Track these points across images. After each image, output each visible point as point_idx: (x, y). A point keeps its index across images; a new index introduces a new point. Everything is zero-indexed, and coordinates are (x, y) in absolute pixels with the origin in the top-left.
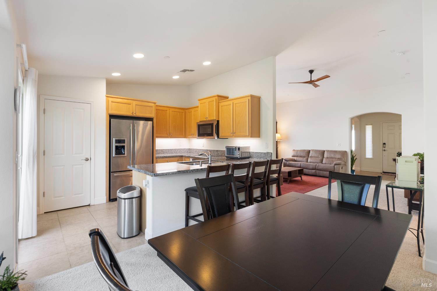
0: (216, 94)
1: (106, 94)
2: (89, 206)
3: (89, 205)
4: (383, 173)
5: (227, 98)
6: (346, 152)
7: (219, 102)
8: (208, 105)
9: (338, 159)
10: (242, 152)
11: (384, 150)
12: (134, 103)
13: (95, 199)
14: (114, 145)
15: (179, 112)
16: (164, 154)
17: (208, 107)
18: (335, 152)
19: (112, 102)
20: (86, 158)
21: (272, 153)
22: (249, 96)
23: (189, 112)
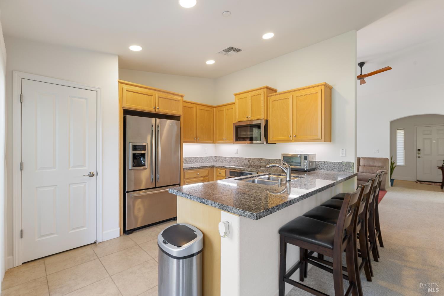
0: (264, 85)
1: (119, 79)
2: (94, 245)
3: (95, 243)
4: (418, 182)
5: (275, 91)
6: (387, 159)
7: (268, 96)
8: (250, 101)
9: (379, 167)
10: (310, 162)
11: (419, 157)
12: (157, 94)
13: (104, 232)
14: (130, 152)
15: (206, 110)
16: (188, 164)
17: (250, 103)
18: (374, 159)
19: (127, 91)
20: (90, 173)
21: (353, 163)
22: (321, 85)
23: (218, 111)
